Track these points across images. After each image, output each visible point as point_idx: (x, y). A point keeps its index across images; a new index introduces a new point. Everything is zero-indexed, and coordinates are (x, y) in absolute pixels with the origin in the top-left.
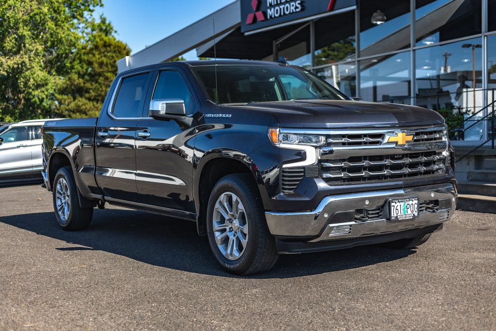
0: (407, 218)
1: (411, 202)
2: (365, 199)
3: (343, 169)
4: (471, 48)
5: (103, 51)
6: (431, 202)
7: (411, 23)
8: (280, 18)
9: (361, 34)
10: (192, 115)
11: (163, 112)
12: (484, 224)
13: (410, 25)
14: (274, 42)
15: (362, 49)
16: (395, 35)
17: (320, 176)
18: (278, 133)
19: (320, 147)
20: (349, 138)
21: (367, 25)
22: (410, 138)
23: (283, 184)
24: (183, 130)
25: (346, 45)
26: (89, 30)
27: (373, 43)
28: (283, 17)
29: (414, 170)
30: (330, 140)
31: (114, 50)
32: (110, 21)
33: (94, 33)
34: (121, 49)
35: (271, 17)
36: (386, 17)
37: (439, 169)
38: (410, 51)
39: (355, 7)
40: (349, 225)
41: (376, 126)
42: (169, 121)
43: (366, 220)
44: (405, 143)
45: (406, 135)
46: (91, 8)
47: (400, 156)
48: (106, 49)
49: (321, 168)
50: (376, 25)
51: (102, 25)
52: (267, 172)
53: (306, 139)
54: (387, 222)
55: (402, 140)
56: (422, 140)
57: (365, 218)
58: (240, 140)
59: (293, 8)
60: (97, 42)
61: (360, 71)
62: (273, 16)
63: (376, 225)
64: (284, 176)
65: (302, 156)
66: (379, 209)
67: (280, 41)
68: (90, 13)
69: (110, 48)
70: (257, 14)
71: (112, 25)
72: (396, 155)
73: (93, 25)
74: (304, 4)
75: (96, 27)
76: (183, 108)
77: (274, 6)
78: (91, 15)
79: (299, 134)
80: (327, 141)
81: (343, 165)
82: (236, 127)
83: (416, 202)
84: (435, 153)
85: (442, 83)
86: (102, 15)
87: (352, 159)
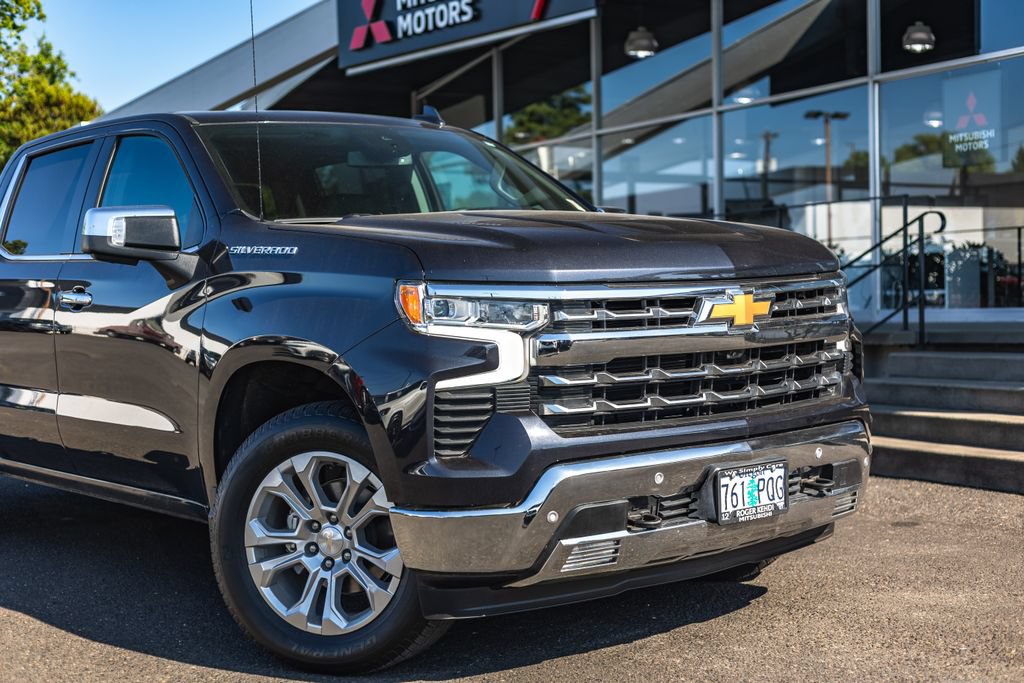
0: (759, 516)
1: (767, 474)
2: (654, 470)
3: (595, 392)
4: (821, 120)
5: (43, 116)
6: (814, 470)
7: (713, 55)
8: (427, 36)
9: (606, 80)
10: (196, 248)
11: (118, 240)
12: (904, 509)
13: (709, 62)
14: (414, 94)
15: (605, 111)
16: (676, 83)
17: (534, 411)
18: (421, 296)
19: (535, 333)
20: (610, 310)
21: (616, 60)
22: (764, 308)
23: (438, 435)
24: (172, 288)
25: (567, 111)
26: (14, 69)
27: (628, 101)
28: (432, 34)
29: (773, 391)
30: (562, 315)
31: (69, 113)
32: (61, 52)
33: (26, 76)
34: (85, 112)
35: (405, 33)
36: (659, 42)
37: (831, 385)
38: (710, 114)
39: (592, 13)
40: (613, 540)
41: (663, 277)
42: (135, 264)
43: (658, 526)
44: (751, 321)
45: (755, 301)
46: (18, 21)
47: (740, 355)
48: (51, 111)
49: (538, 389)
50: (636, 59)
51: (42, 59)
52: (393, 397)
53: (498, 314)
54: (709, 527)
55: (744, 314)
56: (792, 313)
57: (653, 519)
58: (323, 313)
59: (454, 14)
60: (30, 96)
61: (601, 159)
62: (410, 32)
63: (681, 535)
64: (438, 412)
65: (485, 357)
66: (688, 495)
67: (427, 92)
68: (14, 32)
69: (60, 109)
70: (375, 26)
71: (66, 59)
72: (728, 352)
73: (23, 60)
74: (480, 6)
75: (30, 64)
76: (172, 228)
77: (413, 10)
78: (18, 38)
79: (479, 299)
80: (552, 317)
81: (595, 380)
82: (312, 280)
83: (781, 472)
84: (820, 346)
85: (771, 187)
86: (44, 37)
87: (619, 365)
